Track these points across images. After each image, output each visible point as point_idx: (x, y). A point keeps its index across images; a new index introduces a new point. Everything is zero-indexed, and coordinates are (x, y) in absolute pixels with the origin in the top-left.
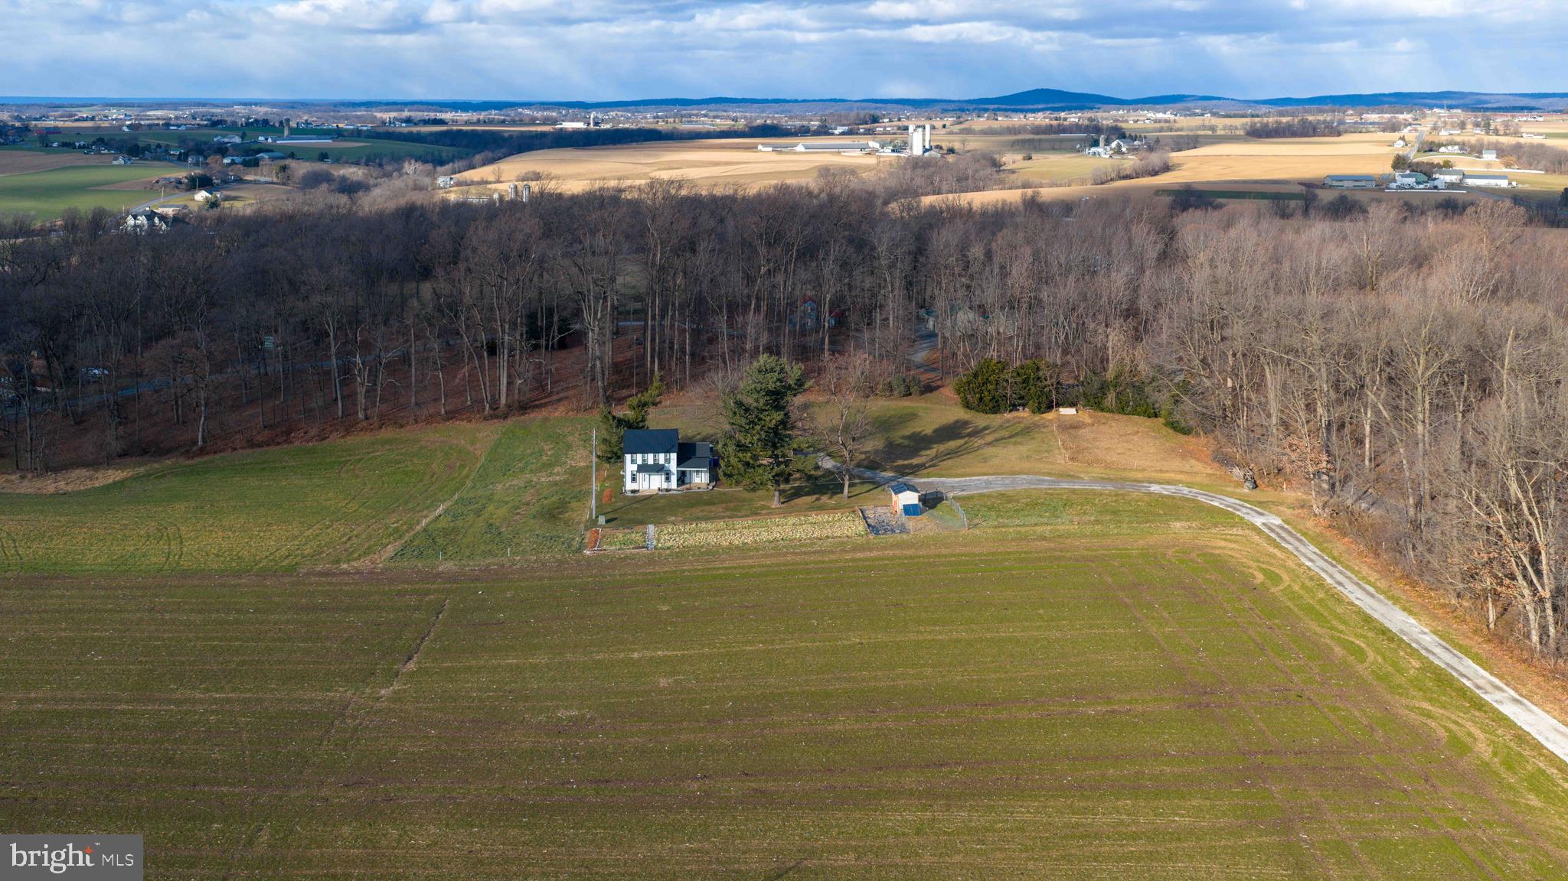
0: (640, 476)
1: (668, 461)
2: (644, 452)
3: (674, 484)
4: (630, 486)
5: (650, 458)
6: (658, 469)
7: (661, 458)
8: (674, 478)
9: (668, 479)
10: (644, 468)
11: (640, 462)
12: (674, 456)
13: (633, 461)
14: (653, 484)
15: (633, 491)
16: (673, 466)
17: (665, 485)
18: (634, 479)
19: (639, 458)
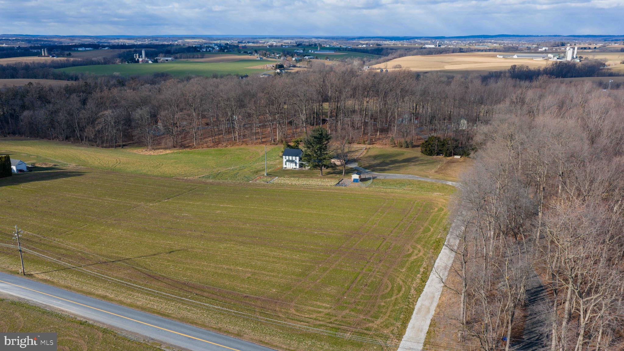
0: (287, 163)
1: (296, 159)
2: (289, 156)
3: (298, 167)
4: (284, 166)
5: (291, 158)
6: (292, 161)
7: (294, 158)
8: (298, 165)
9: (296, 165)
10: (288, 161)
11: (287, 159)
12: (298, 158)
13: (285, 158)
14: (290, 166)
15: (285, 168)
16: (297, 161)
17: (294, 167)
18: (286, 164)
19: (287, 157)
